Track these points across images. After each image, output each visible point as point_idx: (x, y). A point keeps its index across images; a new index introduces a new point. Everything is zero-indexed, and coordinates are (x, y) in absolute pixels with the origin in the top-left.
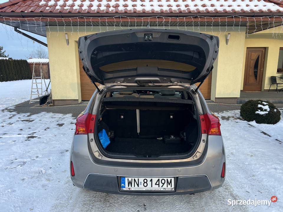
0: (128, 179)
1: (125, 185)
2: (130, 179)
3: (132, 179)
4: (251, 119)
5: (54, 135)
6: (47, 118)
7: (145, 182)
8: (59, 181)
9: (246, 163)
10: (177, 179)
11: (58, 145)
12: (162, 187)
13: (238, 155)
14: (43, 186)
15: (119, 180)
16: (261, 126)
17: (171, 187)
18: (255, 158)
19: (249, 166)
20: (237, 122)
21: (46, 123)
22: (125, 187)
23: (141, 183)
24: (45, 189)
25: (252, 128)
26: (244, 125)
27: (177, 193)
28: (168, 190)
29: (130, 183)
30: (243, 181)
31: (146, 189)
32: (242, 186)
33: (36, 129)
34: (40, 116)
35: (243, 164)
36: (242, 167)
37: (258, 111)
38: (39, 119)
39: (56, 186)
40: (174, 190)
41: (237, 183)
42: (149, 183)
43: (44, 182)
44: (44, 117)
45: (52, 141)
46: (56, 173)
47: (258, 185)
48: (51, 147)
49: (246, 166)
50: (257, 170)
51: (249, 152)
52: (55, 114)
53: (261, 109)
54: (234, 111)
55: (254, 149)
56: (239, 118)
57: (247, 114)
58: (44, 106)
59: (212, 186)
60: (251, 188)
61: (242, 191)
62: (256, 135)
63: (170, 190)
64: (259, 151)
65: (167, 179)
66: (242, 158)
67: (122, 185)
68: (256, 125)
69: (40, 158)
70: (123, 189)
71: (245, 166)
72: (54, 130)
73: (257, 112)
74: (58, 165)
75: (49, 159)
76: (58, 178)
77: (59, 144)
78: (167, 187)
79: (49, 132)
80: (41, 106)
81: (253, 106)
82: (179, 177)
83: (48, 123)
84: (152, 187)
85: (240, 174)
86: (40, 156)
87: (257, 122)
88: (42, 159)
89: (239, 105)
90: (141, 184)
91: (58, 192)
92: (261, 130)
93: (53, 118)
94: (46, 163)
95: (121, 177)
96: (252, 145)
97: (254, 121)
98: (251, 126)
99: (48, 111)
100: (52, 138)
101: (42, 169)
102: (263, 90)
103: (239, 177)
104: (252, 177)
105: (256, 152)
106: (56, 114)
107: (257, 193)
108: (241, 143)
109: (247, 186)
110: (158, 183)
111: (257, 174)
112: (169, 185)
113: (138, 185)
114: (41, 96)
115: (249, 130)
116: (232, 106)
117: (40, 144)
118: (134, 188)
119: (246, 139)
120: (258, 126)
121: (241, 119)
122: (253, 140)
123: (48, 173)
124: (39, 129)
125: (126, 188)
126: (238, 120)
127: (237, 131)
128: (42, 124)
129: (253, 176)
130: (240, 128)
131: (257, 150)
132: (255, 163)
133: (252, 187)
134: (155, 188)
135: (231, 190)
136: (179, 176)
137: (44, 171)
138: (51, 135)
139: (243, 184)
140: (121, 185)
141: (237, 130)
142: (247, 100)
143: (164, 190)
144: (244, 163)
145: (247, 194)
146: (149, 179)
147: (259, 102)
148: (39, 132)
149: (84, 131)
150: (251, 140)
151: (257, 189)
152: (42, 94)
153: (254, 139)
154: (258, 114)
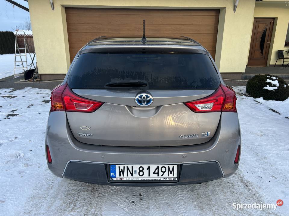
0: (119, 167)
1: (115, 174)
2: (122, 167)
3: (124, 167)
4: (258, 95)
5: (38, 113)
6: (31, 94)
7: (141, 170)
8: (39, 166)
9: (256, 144)
10: (180, 167)
11: (42, 124)
12: (162, 176)
13: (246, 135)
14: (20, 172)
15: (108, 169)
16: (269, 103)
17: (174, 176)
18: (265, 138)
19: (260, 147)
20: (242, 99)
21: (30, 99)
22: (115, 177)
23: (135, 171)
24: (22, 177)
25: (259, 105)
26: (250, 102)
27: (181, 183)
28: (170, 180)
29: (122, 172)
30: (254, 164)
31: (142, 178)
32: (253, 170)
33: (18, 106)
34: (24, 92)
35: (252, 144)
36: (252, 148)
37: (266, 86)
38: (22, 95)
39: (35, 173)
40: (176, 180)
41: (247, 167)
42: (146, 171)
43: (22, 167)
44: (28, 93)
45: (35, 120)
46: (36, 157)
47: (271, 169)
48: (33, 127)
49: (257, 147)
50: (269, 152)
51: (259, 131)
52: (41, 89)
53: (270, 84)
54: (239, 87)
55: (264, 128)
56: (244, 95)
57: (253, 89)
58: (29, 81)
59: (223, 175)
60: (264, 173)
61: (254, 177)
62: (264, 113)
63: (172, 180)
64: (269, 130)
65: (169, 167)
66: (251, 138)
67: (112, 174)
68: (263, 102)
69: (20, 139)
70: (113, 179)
71: (255, 147)
72: (39, 107)
73: (265, 88)
74: (40, 148)
75: (30, 140)
76: (38, 163)
77: (43, 122)
78: (169, 176)
79: (32, 109)
80: (26, 81)
81: (261, 81)
82: (184, 165)
83: (33, 99)
84: (149, 176)
85: (250, 157)
86: (19, 137)
87: (265, 99)
88: (22, 140)
89: (244, 80)
90: (135, 173)
91: (36, 180)
92: (269, 107)
93: (38, 94)
94: (26, 145)
95: (110, 164)
96: (262, 124)
97: (262, 97)
98: (258, 103)
99: (34, 87)
100: (36, 116)
101: (20, 152)
102: (268, 65)
103: (249, 159)
104: (264, 160)
105: (265, 132)
106: (43, 90)
107: (271, 178)
108: (249, 121)
109: (259, 170)
110: (157, 172)
111: (269, 156)
112: (171, 173)
113: (132, 174)
114: (26, 70)
115: (257, 107)
116: (237, 82)
117: (21, 123)
118: (127, 178)
119: (254, 117)
120: (266, 102)
121: (246, 96)
122: (261, 118)
123: (27, 157)
124: (21, 106)
125: (117, 177)
126: (244, 97)
127: (243, 109)
128: (25, 100)
129: (265, 158)
130: (246, 105)
131: (267, 130)
132: (265, 143)
133: (264, 171)
134: (154, 177)
135: (241, 175)
136: (184, 163)
137: (22, 155)
138: (34, 113)
139: (254, 168)
140: (110, 174)
141: (244, 107)
142: (252, 75)
143: (165, 180)
144: (254, 143)
145: (259, 180)
146: (146, 167)
147: (268, 77)
148: (21, 110)
149: (61, 107)
150: (259, 117)
151: (271, 174)
152: (27, 68)
153: (262, 116)
154: (266, 89)
